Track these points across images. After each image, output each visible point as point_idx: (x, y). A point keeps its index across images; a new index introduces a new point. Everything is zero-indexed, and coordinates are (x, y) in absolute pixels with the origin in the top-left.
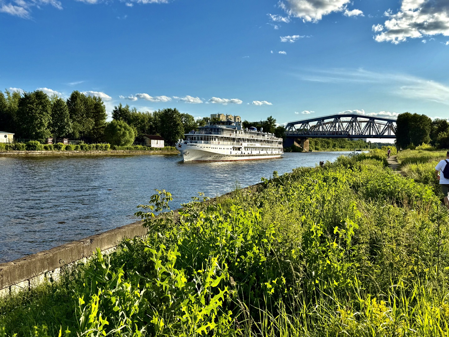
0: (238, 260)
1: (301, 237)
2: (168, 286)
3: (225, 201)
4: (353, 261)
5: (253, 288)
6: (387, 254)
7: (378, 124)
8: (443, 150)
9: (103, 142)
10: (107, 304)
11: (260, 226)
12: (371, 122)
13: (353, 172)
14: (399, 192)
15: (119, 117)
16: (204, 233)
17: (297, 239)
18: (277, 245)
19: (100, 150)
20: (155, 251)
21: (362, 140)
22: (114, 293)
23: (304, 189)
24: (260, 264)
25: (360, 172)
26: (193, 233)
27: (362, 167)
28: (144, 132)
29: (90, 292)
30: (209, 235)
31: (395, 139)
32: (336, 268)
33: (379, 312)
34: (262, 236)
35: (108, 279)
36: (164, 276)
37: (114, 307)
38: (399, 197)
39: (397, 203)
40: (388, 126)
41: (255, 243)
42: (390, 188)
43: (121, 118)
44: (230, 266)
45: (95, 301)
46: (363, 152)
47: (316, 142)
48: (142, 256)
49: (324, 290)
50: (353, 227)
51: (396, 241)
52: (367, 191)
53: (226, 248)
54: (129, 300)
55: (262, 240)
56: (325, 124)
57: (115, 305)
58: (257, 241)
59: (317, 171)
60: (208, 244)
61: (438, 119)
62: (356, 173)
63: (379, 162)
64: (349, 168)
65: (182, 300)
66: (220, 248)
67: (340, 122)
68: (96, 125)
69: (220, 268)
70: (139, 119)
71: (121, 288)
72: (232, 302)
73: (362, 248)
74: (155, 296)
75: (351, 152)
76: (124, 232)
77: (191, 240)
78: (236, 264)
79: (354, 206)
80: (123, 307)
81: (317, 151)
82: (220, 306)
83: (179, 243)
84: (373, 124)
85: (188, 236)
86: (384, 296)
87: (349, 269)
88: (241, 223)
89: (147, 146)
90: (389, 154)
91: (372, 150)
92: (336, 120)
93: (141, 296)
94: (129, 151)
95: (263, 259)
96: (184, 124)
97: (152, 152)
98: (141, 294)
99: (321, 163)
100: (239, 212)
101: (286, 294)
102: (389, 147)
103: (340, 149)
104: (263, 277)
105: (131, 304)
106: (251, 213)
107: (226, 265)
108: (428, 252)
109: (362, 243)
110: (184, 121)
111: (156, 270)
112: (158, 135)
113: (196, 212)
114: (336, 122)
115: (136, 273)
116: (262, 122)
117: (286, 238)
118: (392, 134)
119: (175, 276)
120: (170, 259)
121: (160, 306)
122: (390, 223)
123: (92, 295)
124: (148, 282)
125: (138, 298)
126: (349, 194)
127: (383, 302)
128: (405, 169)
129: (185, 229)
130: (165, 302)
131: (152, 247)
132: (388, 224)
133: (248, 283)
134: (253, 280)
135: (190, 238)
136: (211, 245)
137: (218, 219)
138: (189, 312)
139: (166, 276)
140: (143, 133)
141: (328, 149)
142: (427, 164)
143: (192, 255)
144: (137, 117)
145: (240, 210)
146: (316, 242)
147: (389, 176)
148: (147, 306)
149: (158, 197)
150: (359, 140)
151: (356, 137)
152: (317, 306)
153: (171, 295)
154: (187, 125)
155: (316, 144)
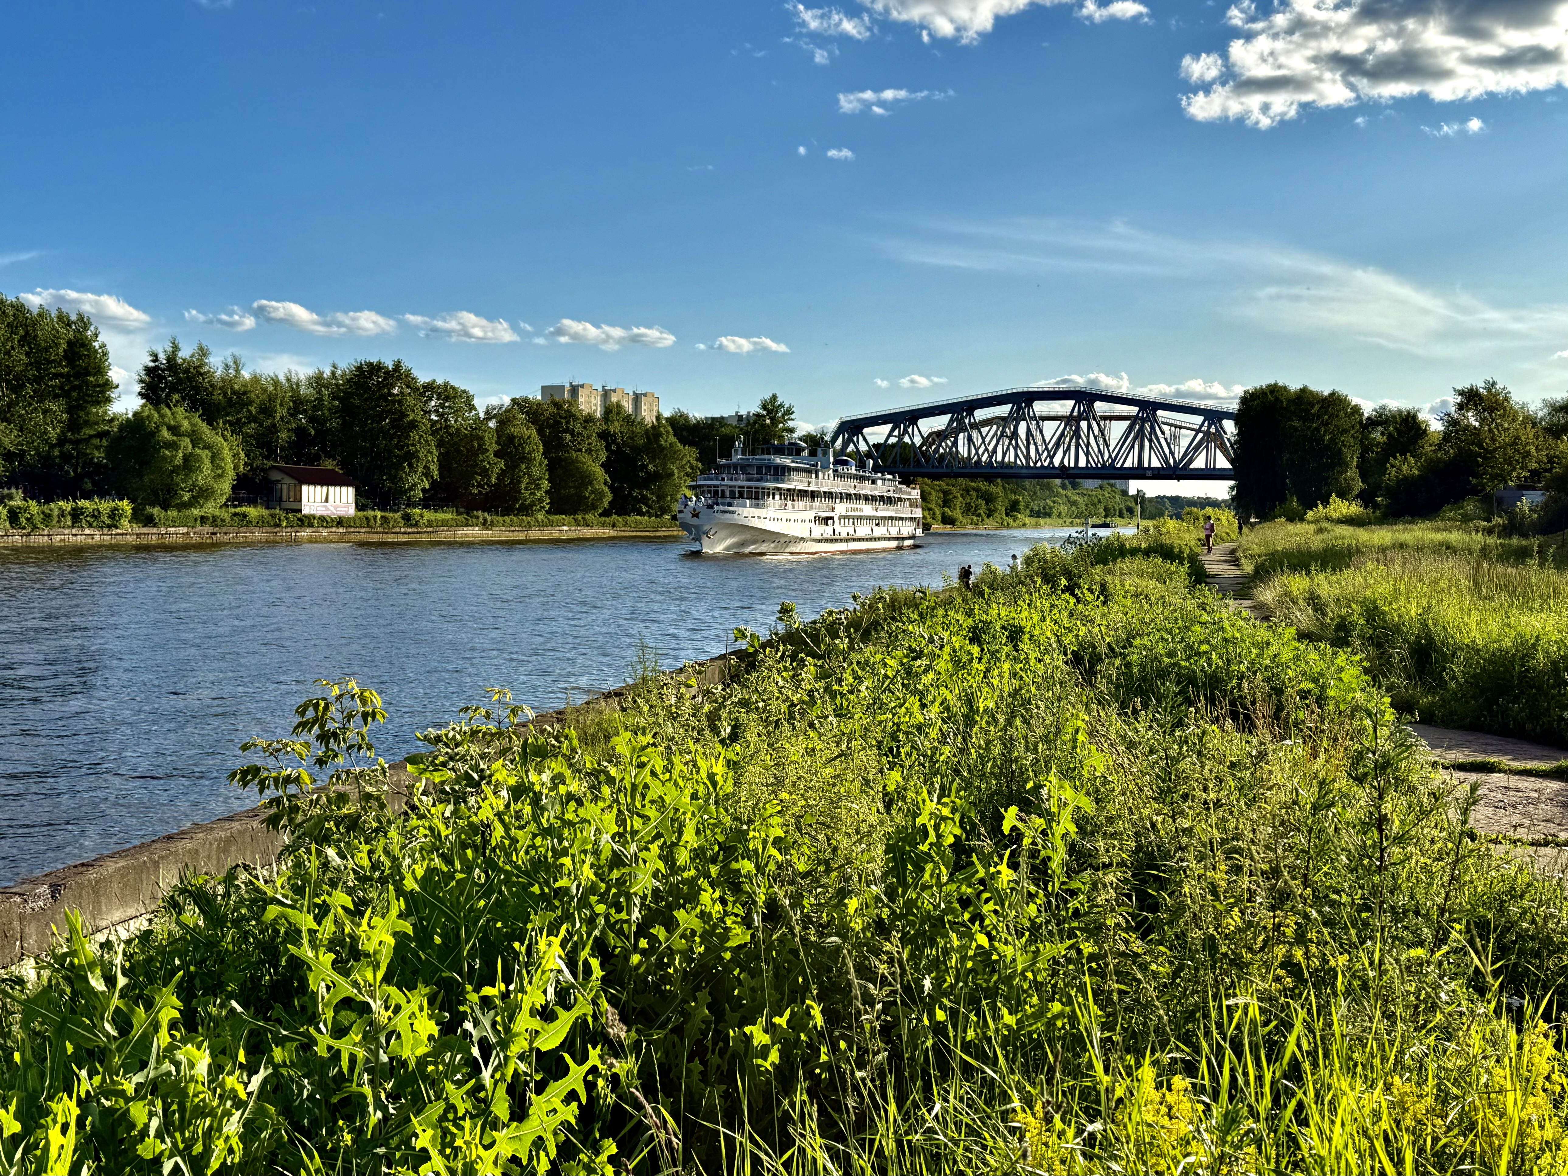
0: (643, 943)
1: (881, 848)
2: (361, 1053)
3: (599, 724)
4: (1071, 935)
5: (699, 1052)
6: (1194, 903)
7: (1171, 425)
8: (1404, 523)
9: (103, 495)
10: (114, 1132)
11: (726, 810)
12: (1144, 421)
13: (1080, 606)
14: (1241, 678)
15: (168, 395)
16: (507, 842)
17: (866, 857)
18: (792, 883)
19: (90, 526)
20: (311, 917)
21: (1112, 485)
22: (139, 1086)
23: (898, 672)
24: (728, 956)
25: (1104, 603)
26: (464, 846)
27: (1110, 586)
28: (271, 454)
29: (43, 1083)
30: (527, 853)
31: (1232, 483)
32: (1008, 961)
33: (1166, 1121)
34: (735, 848)
35: (114, 1033)
36: (346, 1016)
37: (142, 1140)
38: (1241, 697)
39: (1234, 716)
40: (1207, 433)
41: (707, 875)
42: (1209, 661)
43: (176, 396)
44: (612, 968)
45: (61, 1119)
46: (1118, 530)
47: (946, 493)
48: (259, 944)
49: (967, 1047)
50: (1070, 809)
51: (1228, 855)
52: (1129, 675)
53: (593, 899)
54: (202, 1111)
55: (735, 866)
56: (978, 426)
57: (144, 1133)
58: (714, 870)
59: (948, 603)
60: (525, 887)
61: (1383, 408)
62: (1088, 611)
63: (1173, 568)
64: (1063, 592)
65: (419, 1105)
66: (572, 898)
67: (1034, 418)
68: (74, 425)
69: (570, 977)
70: (251, 403)
71: (167, 1066)
72: (616, 1105)
73: (1105, 886)
74: (311, 1097)
75: (1072, 532)
76: (189, 851)
77: (456, 871)
78: (636, 959)
79: (1077, 731)
80: (179, 1139)
81: (948, 529)
82: (566, 1124)
83: (410, 884)
84: (1152, 428)
85: (442, 856)
86: (1182, 1060)
87: (1057, 963)
88: (652, 802)
89: (288, 511)
90: (1208, 537)
91: (1148, 523)
92: (1018, 411)
93: (250, 1094)
94: (211, 530)
95: (739, 936)
96: (434, 423)
97: (305, 533)
98: (249, 1089)
99: (965, 573)
100: (644, 759)
101: (827, 1067)
102: (1209, 510)
103: (1033, 520)
104: (736, 1003)
105: (211, 1128)
106: (695, 763)
107: (595, 963)
108: (1344, 896)
109: (1106, 866)
110: (436, 411)
111: (314, 995)
112: (329, 464)
113: (477, 765)
114: (1016, 418)
115: (232, 1010)
116: (740, 418)
117: (828, 855)
118: (1222, 462)
119: (390, 1013)
120: (370, 947)
121: (331, 1133)
122: (1205, 789)
123: (50, 1098)
124: (281, 1042)
125: (239, 1104)
126: (1061, 684)
127: (1180, 1082)
128: (1267, 595)
129: (431, 829)
130: (350, 1119)
131: (296, 901)
132: (1198, 793)
133: (678, 1030)
134: (699, 1018)
135: (453, 864)
136: (536, 889)
137: (562, 789)
138: (448, 1151)
139: (353, 1016)
140: (267, 458)
141: (990, 522)
142: (1348, 573)
143: (459, 929)
144: (245, 393)
145: (649, 750)
146: (936, 865)
147: (1205, 617)
148: (276, 1136)
149: (326, 708)
150: (1101, 487)
151: (1089, 473)
152: (937, 1108)
153: (374, 1089)
154: (447, 427)
155: (946, 502)
